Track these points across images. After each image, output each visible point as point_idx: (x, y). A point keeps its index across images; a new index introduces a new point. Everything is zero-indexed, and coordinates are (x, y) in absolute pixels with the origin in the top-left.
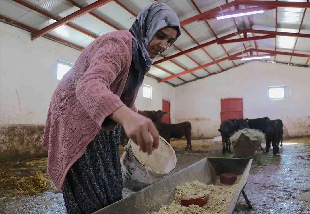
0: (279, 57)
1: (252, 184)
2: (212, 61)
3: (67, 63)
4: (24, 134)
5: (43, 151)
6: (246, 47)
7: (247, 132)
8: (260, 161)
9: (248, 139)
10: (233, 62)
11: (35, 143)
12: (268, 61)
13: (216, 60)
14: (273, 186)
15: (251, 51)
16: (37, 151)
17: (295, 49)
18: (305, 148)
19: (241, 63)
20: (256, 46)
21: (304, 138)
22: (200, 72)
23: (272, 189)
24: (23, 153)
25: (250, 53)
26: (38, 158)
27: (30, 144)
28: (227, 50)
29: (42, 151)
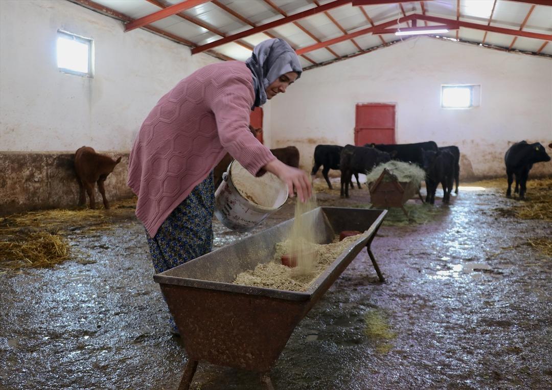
0: (465, 33)
1: (392, 251)
2: (342, 34)
3: (75, 36)
4: (5, 170)
5: (40, 199)
6: (405, 10)
7: (394, 168)
8: (413, 217)
9: (394, 179)
10: (380, 37)
11: (25, 186)
12: (446, 38)
13: (350, 32)
14: (423, 254)
15: (414, 18)
16: (29, 199)
17: (493, 18)
18: (494, 197)
19: (396, 39)
20: (424, 11)
21: (498, 179)
22: (320, 54)
23: (422, 258)
24: (6, 202)
25: (412, 24)
26: (31, 211)
27: (17, 186)
28: (371, 15)
29: (38, 199)
